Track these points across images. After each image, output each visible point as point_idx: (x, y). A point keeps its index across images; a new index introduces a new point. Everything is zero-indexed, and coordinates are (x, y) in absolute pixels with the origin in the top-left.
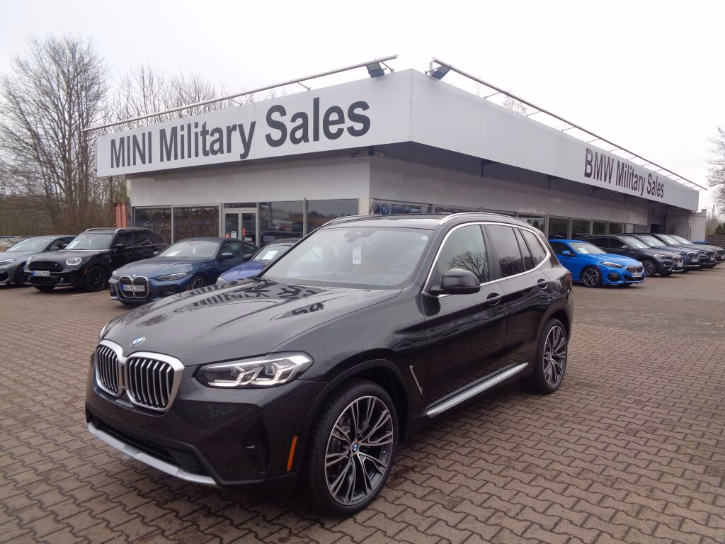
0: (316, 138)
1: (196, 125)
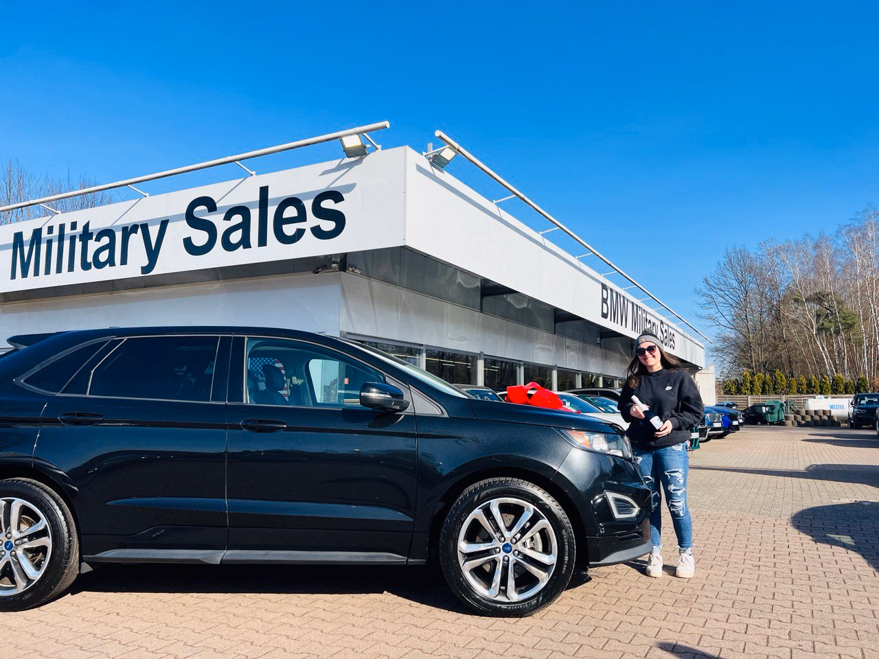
0: (263, 242)
1: (74, 226)
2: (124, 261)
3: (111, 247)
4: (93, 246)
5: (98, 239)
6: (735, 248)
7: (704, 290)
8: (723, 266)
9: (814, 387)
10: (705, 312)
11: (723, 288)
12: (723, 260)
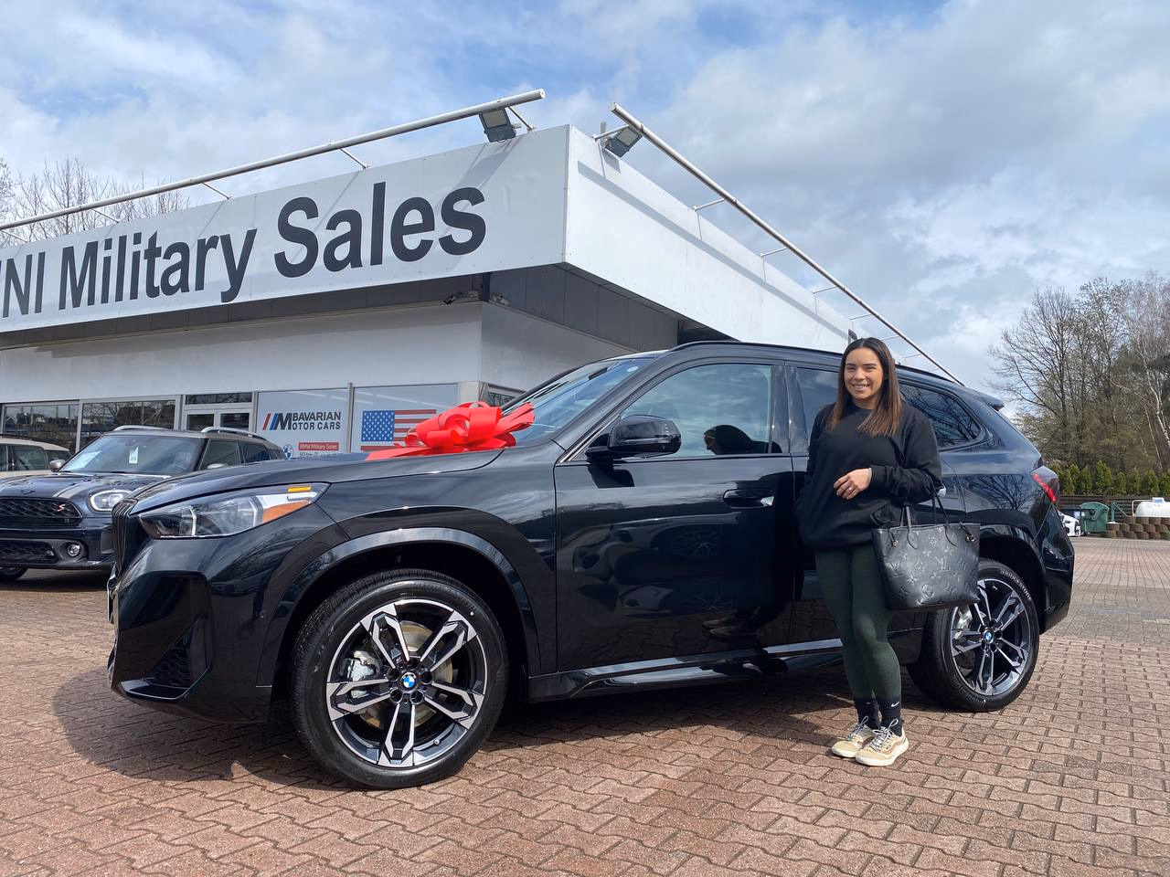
0: (377, 258)
1: (137, 238)
2: (200, 286)
3: (183, 266)
4: (161, 265)
5: (167, 256)
6: (1049, 293)
7: (1002, 349)
8: (1030, 316)
9: (1152, 486)
10: (1002, 381)
11: (1029, 348)
12: (1032, 308)
